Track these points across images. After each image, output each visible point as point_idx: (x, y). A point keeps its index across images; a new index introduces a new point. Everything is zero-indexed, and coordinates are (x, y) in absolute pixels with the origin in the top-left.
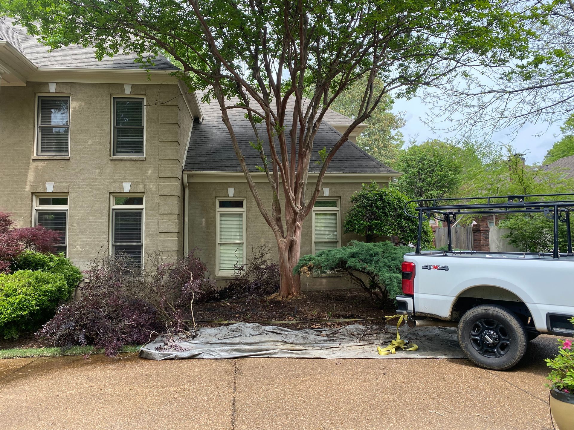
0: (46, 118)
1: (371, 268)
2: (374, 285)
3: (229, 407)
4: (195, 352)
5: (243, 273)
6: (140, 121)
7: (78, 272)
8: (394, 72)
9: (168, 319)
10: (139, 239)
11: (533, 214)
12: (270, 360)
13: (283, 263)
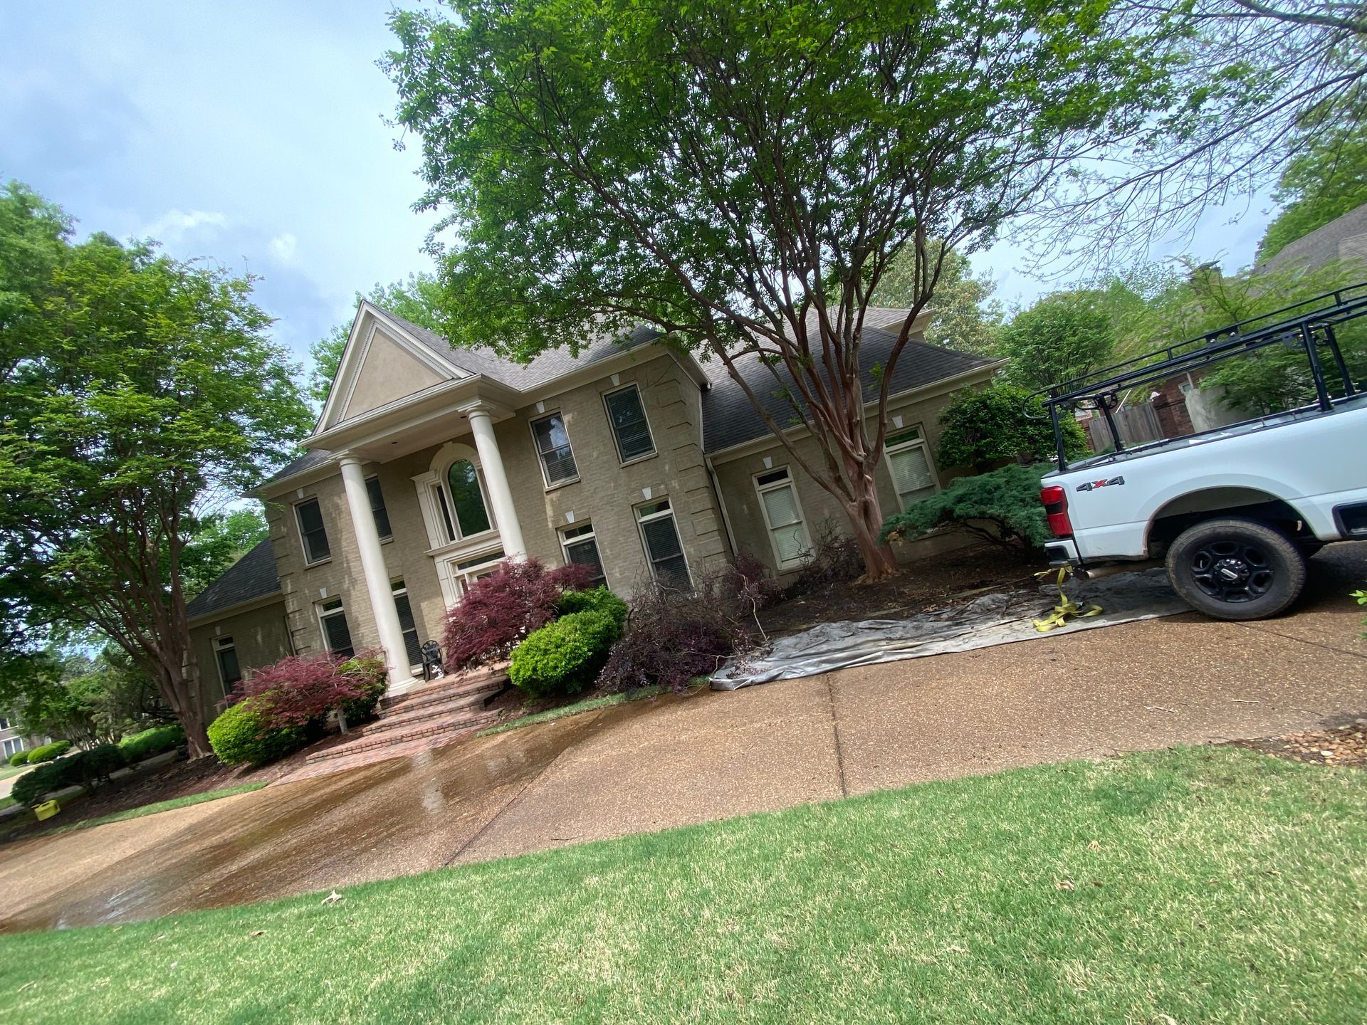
1: (994, 510)
2: (1007, 530)
3: (830, 741)
4: (774, 672)
5: (811, 560)
6: (640, 414)
7: (621, 603)
9: (732, 637)
10: (679, 550)
12: (875, 667)
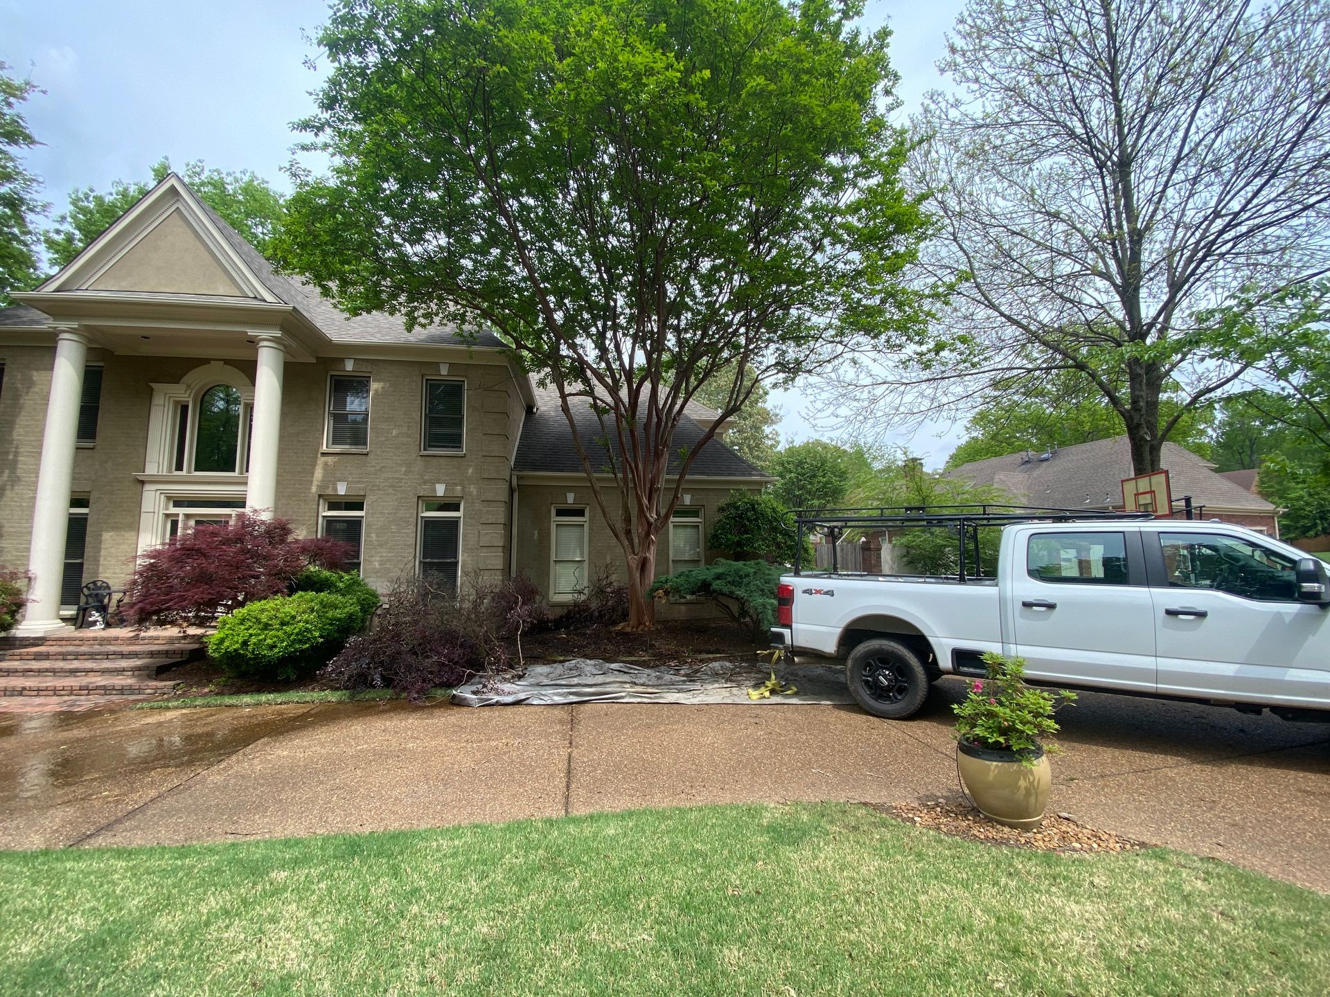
0: (341, 403)
1: (740, 593)
2: (744, 613)
3: (563, 766)
4: (522, 696)
5: (583, 597)
6: (459, 410)
7: (374, 595)
8: (769, 356)
9: (488, 654)
10: (455, 556)
11: (933, 529)
12: (616, 706)
13: (633, 585)
